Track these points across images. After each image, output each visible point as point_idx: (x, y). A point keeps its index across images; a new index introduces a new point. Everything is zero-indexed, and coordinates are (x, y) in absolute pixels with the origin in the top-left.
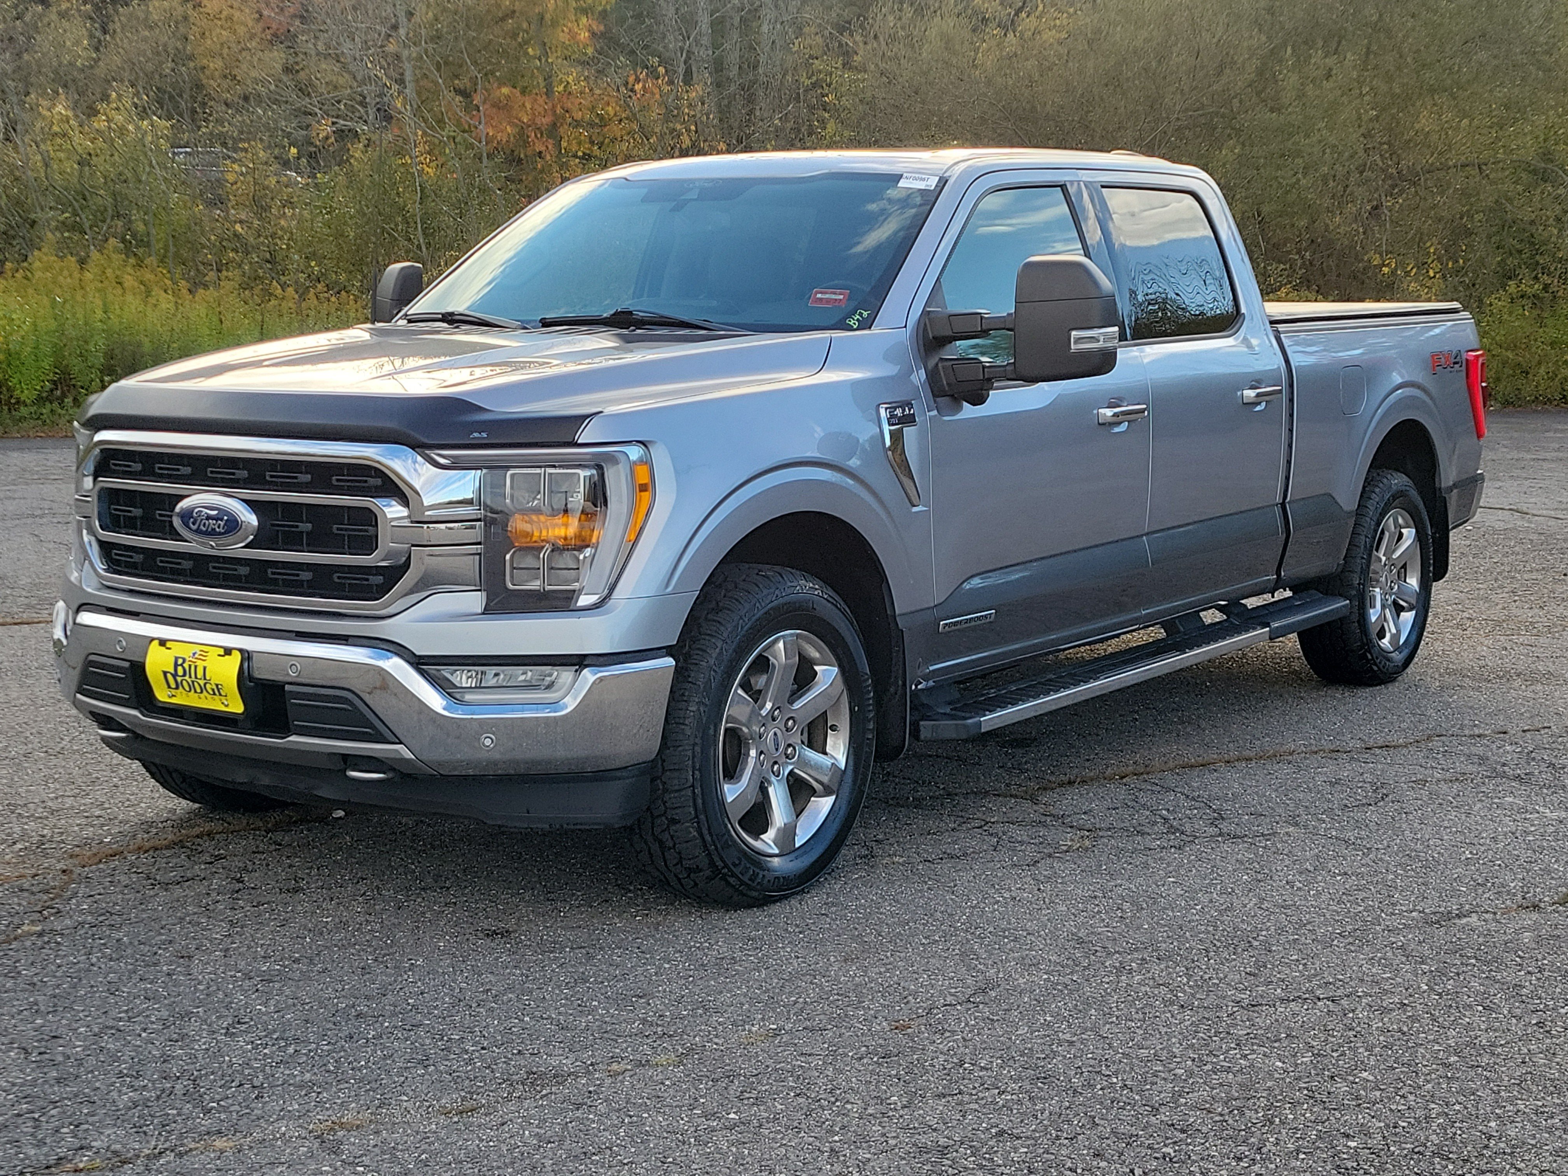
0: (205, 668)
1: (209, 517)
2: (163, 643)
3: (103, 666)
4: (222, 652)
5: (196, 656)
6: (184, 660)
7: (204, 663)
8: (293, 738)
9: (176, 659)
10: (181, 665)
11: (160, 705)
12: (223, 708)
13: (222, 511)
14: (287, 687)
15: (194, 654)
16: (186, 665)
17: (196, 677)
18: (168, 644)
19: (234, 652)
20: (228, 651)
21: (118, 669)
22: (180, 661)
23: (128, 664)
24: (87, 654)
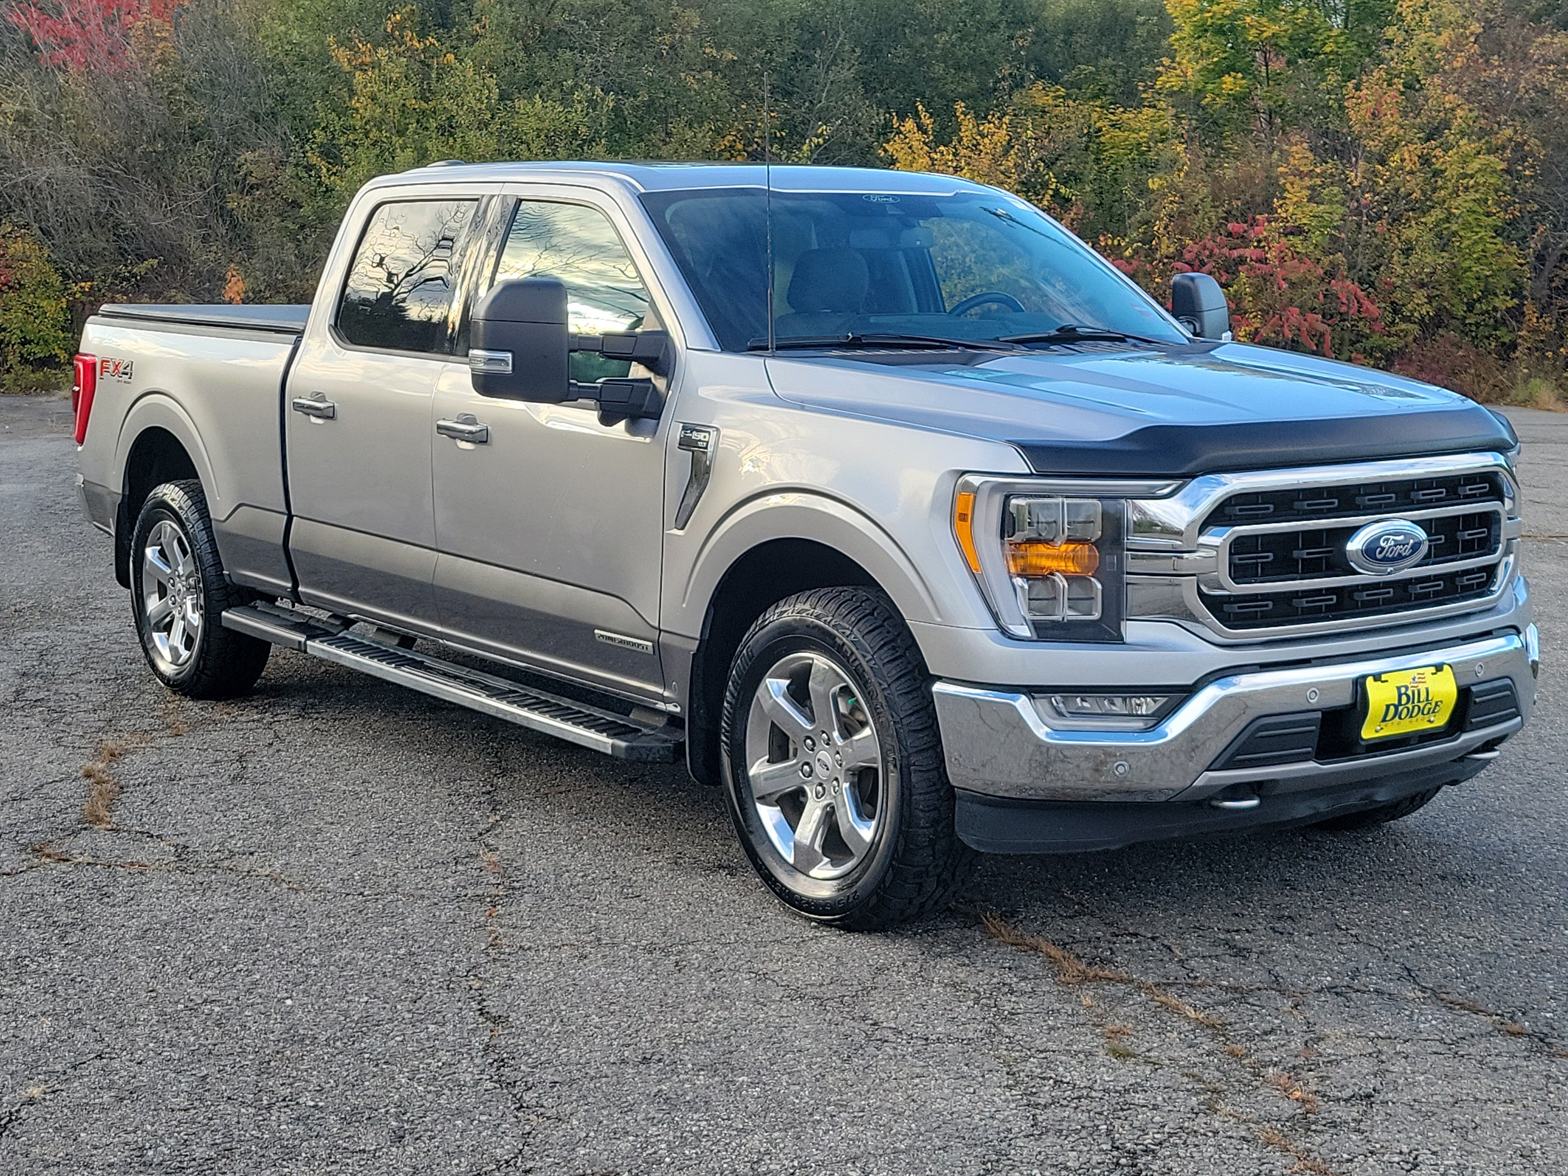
0: (1426, 690)
1: (1395, 543)
2: (1377, 677)
3: (1284, 725)
4: (1433, 670)
5: (1416, 680)
6: (1407, 688)
7: (1425, 686)
8: (1465, 737)
9: (1399, 688)
10: (1404, 693)
11: (1364, 743)
12: (1430, 725)
14: (1474, 689)
15: (1414, 679)
16: (1410, 693)
17: (1419, 701)
18: (1384, 677)
19: (1446, 667)
20: (1439, 668)
21: (1308, 723)
22: (1403, 690)
23: (1319, 715)
24: (1251, 719)
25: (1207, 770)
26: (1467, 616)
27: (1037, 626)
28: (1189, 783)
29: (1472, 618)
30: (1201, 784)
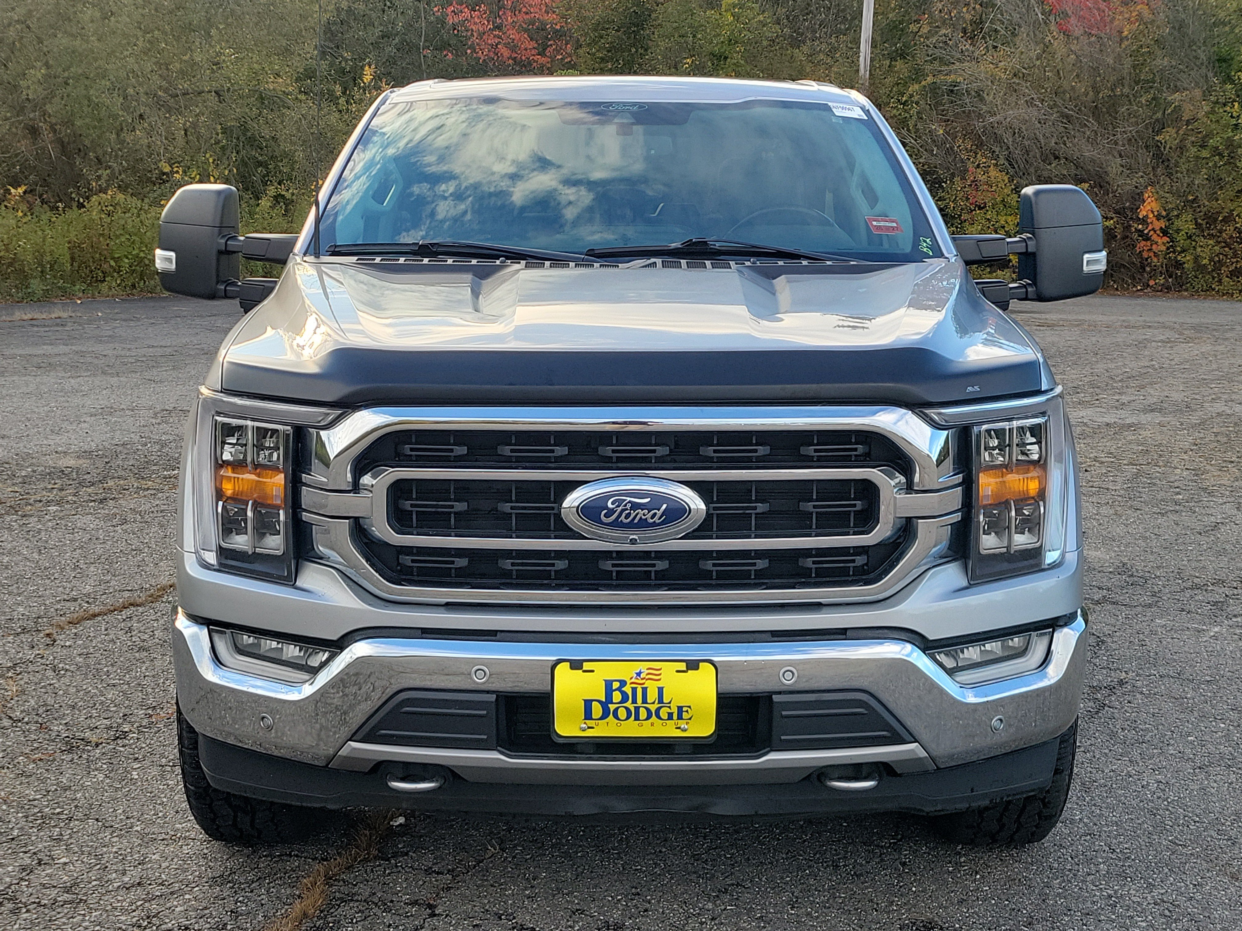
0: (661, 690)
1: (635, 506)
2: (576, 664)
3: (446, 703)
4: (683, 667)
5: (642, 676)
8: (773, 756)
10: (619, 689)
11: (561, 741)
12: (679, 734)
13: (657, 499)
14: (776, 698)
15: (639, 674)
16: (628, 689)
18: (587, 666)
19: (703, 666)
20: (694, 665)
21: (477, 705)
22: (616, 685)
23: (493, 697)
24: (395, 690)
25: (350, 740)
26: (817, 606)
27: (222, 552)
28: (331, 751)
29: (825, 609)
30: (345, 754)
